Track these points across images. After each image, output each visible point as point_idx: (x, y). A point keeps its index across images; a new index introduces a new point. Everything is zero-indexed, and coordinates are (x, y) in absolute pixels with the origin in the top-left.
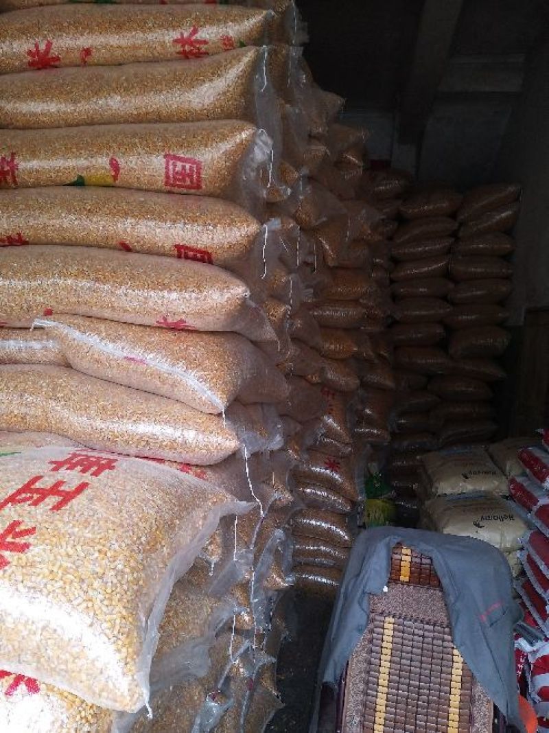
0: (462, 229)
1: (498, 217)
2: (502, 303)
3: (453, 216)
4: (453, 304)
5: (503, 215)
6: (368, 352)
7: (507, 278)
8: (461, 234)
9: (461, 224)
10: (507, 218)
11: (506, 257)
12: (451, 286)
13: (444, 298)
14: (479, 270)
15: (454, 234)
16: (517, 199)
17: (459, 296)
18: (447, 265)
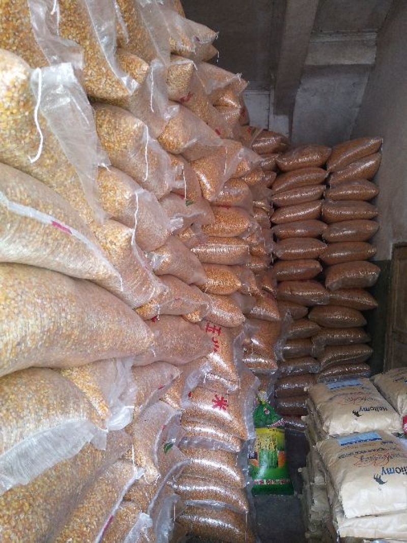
0: (332, 177)
1: (362, 167)
2: (370, 240)
3: (324, 167)
4: (327, 242)
5: (367, 165)
6: (253, 287)
7: (373, 219)
8: (331, 182)
9: (331, 174)
10: (371, 166)
11: (372, 200)
12: (325, 227)
13: (319, 237)
14: (348, 213)
15: (325, 182)
16: (378, 151)
17: (332, 235)
18: (320, 209)
